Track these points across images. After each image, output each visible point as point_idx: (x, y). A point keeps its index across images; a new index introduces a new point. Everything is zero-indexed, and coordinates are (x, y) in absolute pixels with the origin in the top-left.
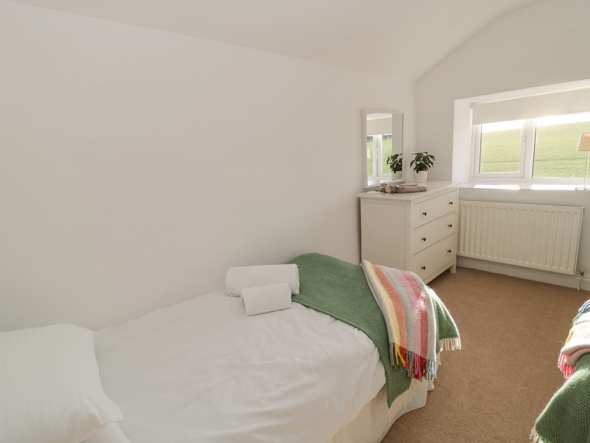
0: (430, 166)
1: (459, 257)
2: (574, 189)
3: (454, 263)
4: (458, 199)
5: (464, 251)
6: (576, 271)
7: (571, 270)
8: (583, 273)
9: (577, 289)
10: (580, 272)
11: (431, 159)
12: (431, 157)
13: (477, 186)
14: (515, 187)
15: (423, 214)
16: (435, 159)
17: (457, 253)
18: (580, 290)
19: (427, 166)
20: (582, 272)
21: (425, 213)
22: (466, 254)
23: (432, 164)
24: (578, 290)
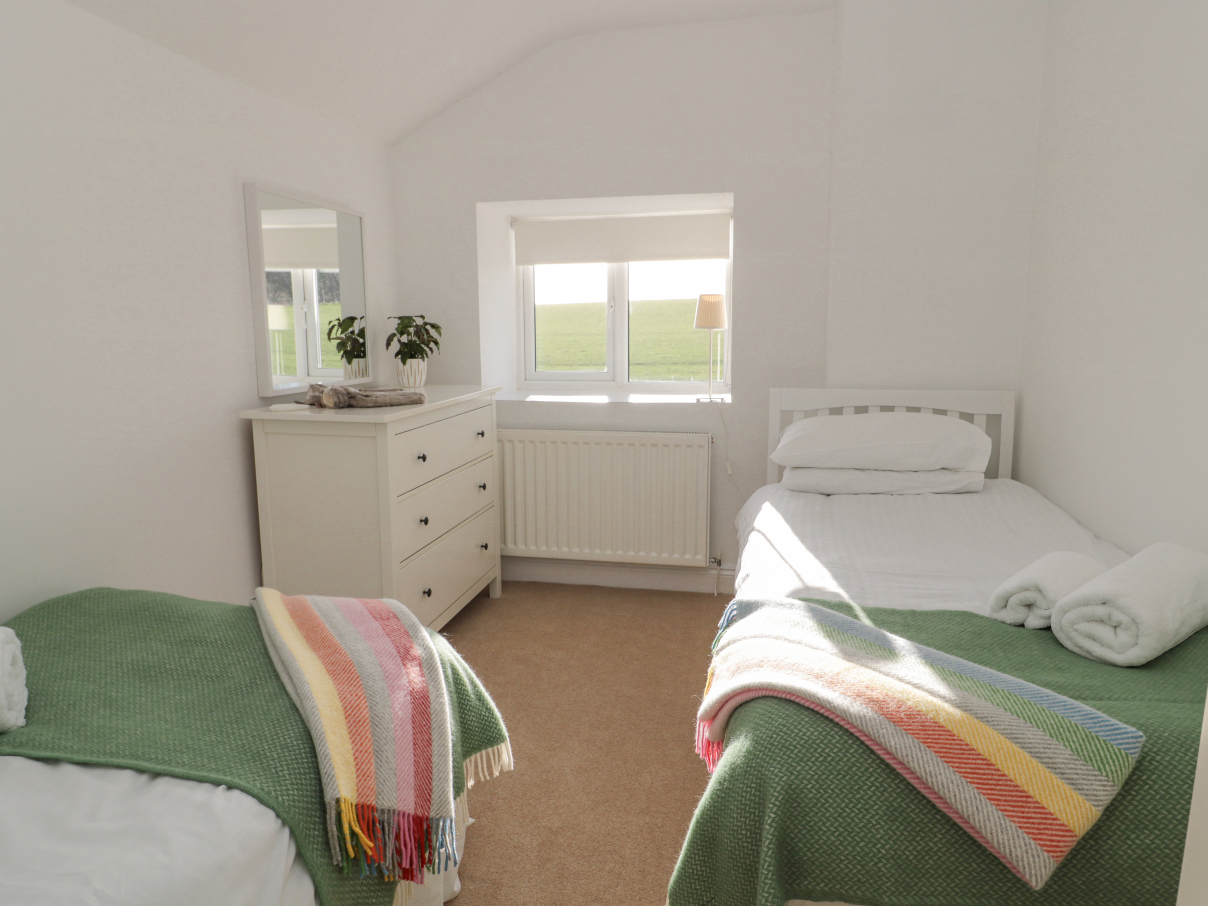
0: (431, 349)
1: (506, 560)
2: (695, 401)
3: (496, 573)
4: (495, 426)
5: (515, 544)
6: (710, 558)
7: (700, 559)
8: (720, 561)
9: (714, 594)
10: (715, 559)
11: (433, 332)
12: (433, 326)
13: (532, 398)
14: (602, 399)
15: (419, 458)
16: (442, 332)
17: (501, 549)
18: (718, 594)
19: (425, 348)
20: (719, 558)
21: (424, 455)
22: (519, 549)
23: (436, 343)
24: (716, 595)
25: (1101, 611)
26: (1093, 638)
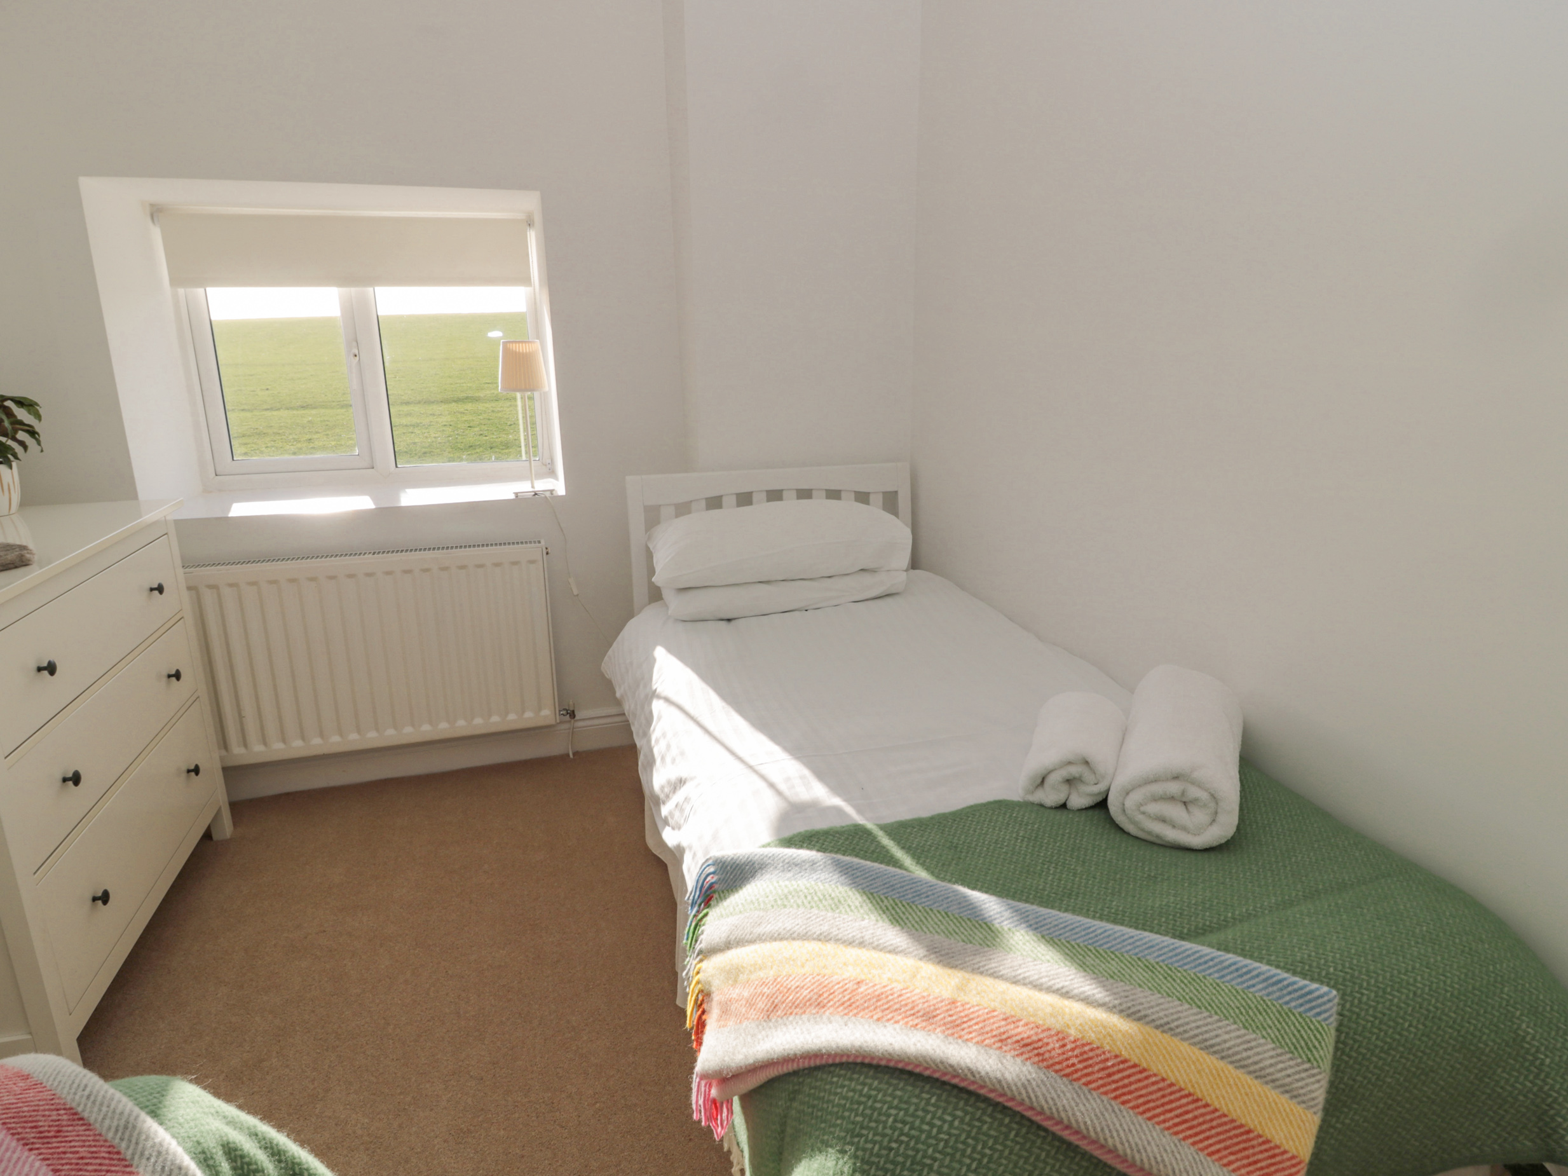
0: (22, 444)
1: (232, 773)
2: (513, 497)
3: (221, 798)
4: (178, 562)
5: (245, 745)
6: (560, 711)
7: (547, 714)
8: (573, 711)
9: (568, 755)
10: (567, 710)
11: (21, 414)
12: (20, 402)
13: (240, 509)
14: (363, 503)
15: (40, 669)
16: (41, 411)
17: (222, 759)
18: (574, 754)
19: (10, 443)
20: (572, 709)
21: (49, 663)
22: (257, 752)
23: (33, 433)
24: (571, 756)
25: (1174, 788)
26: (1163, 820)
